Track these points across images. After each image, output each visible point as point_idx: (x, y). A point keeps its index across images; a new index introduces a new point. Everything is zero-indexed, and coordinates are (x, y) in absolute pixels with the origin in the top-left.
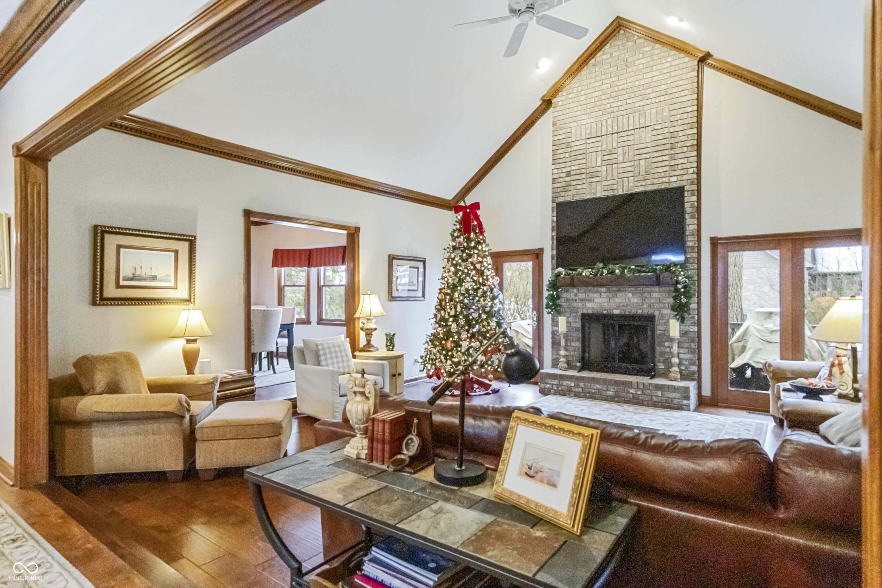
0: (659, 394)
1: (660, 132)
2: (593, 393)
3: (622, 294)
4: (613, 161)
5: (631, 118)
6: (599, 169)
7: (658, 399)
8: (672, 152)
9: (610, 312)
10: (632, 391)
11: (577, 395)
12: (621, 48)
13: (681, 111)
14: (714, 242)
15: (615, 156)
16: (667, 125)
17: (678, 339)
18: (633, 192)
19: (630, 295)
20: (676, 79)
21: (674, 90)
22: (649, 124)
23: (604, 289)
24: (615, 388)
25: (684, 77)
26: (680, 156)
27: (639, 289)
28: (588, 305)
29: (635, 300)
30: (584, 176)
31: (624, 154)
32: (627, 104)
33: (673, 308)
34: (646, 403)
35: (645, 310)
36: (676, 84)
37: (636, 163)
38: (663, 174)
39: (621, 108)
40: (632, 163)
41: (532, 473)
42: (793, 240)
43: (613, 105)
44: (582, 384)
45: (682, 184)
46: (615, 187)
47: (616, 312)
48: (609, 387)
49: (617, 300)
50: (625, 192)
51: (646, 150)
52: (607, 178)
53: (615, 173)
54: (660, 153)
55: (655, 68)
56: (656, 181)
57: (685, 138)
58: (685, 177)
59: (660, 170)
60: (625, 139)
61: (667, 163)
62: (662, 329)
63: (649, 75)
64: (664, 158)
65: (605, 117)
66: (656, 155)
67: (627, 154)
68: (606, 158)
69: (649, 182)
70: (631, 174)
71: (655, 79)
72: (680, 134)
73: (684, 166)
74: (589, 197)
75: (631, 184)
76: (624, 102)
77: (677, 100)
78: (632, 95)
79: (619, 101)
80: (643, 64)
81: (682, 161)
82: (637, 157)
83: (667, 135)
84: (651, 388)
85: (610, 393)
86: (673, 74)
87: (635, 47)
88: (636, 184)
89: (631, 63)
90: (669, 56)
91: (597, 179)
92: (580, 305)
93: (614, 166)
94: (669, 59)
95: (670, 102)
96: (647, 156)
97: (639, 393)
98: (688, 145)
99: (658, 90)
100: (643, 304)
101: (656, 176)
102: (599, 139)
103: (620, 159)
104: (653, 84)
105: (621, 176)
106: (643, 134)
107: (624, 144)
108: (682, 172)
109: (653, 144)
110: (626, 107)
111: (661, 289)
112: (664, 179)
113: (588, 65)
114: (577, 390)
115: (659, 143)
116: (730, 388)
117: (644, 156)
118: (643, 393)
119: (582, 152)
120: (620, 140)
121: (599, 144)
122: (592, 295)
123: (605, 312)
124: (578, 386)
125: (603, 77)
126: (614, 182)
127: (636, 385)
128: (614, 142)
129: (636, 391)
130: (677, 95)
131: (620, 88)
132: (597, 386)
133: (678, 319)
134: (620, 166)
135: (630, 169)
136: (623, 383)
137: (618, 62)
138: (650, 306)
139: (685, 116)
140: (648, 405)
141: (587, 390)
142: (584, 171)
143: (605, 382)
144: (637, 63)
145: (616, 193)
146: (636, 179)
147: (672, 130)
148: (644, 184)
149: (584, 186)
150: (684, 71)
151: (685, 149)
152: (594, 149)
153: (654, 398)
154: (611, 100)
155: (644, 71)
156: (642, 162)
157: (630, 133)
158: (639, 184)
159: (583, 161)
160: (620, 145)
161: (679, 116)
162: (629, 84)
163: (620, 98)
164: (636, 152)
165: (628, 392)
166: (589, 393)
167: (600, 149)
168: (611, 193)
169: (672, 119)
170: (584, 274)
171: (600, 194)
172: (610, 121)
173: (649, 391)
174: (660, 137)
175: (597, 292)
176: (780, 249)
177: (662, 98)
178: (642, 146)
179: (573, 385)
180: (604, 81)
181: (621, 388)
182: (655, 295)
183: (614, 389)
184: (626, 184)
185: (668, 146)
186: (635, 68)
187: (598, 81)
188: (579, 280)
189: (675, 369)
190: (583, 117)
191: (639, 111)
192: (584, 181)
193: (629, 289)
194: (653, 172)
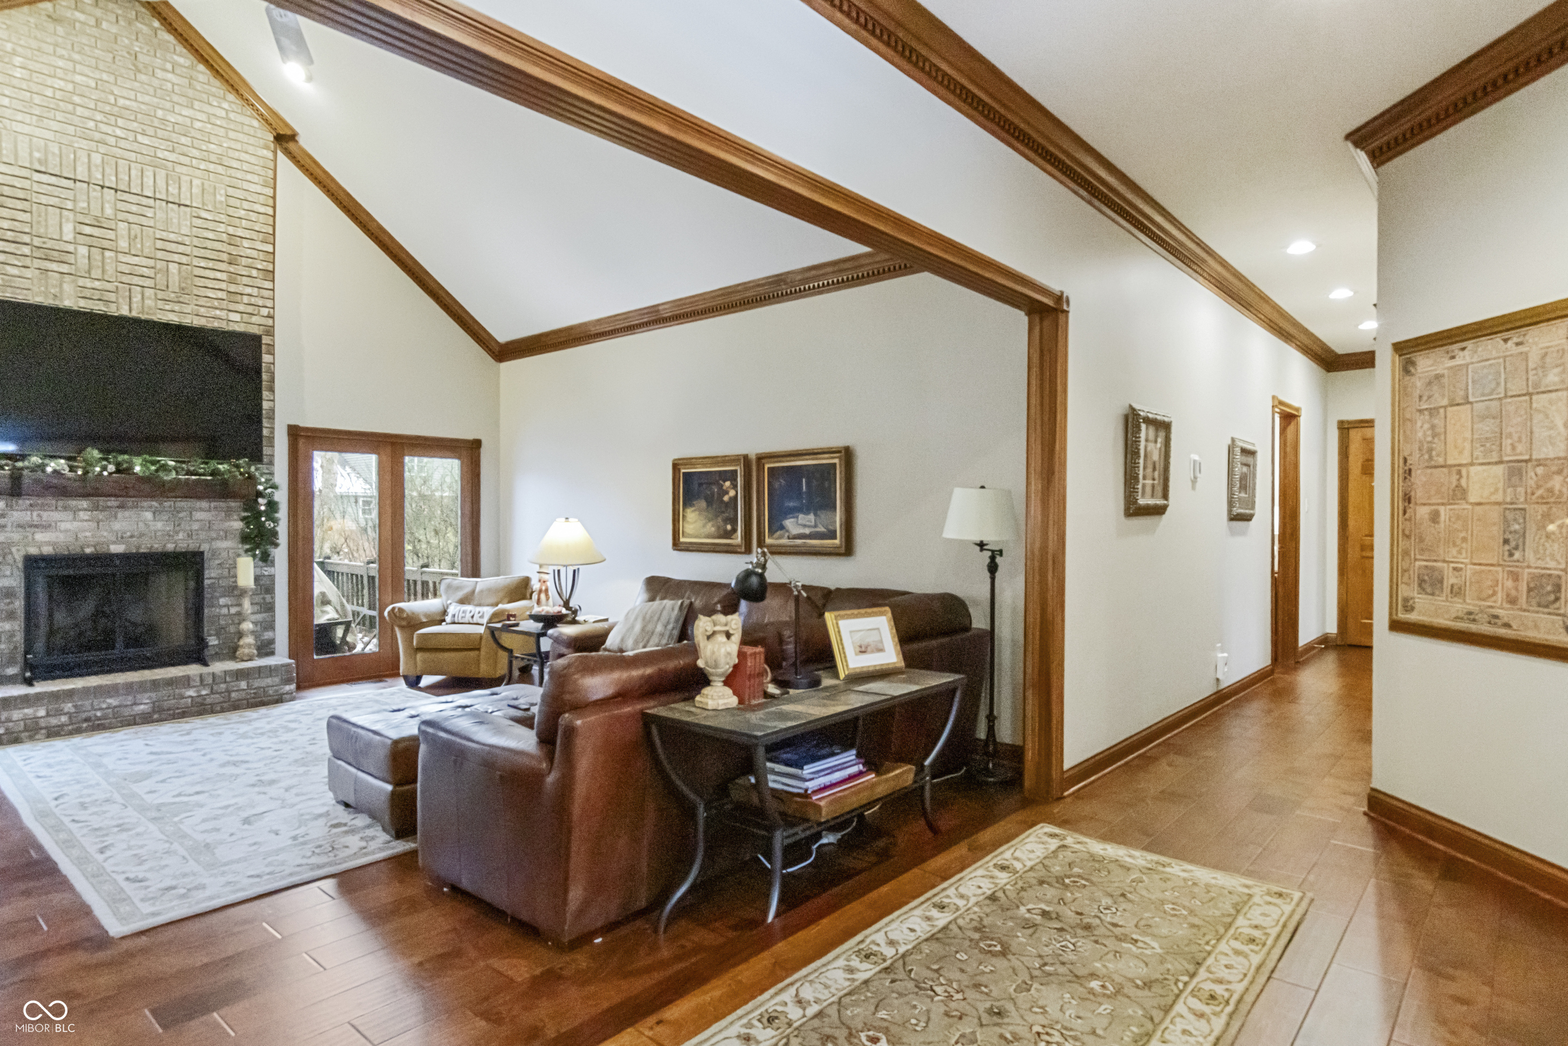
0: (243, 685)
1: (211, 225)
2: (99, 719)
3: (127, 514)
4: (106, 244)
5: (149, 173)
6: (70, 248)
7: (243, 695)
8: (232, 269)
9: (102, 550)
10: (191, 693)
11: (54, 733)
12: (122, 23)
13: (246, 205)
14: (295, 432)
15: (110, 235)
16: (223, 218)
17: (252, 589)
18: (155, 318)
19: (149, 515)
20: (238, 146)
21: (235, 164)
22: (188, 203)
23: (84, 503)
24: (153, 695)
25: (251, 149)
26: (245, 280)
27: (166, 504)
28: (40, 536)
29: (159, 525)
30: (26, 250)
31: (132, 239)
32: (136, 141)
33: (245, 538)
34: (219, 708)
35: (180, 542)
36: (236, 155)
37: (160, 265)
38: (216, 303)
39: (122, 144)
40: (151, 263)
41: (863, 649)
42: (393, 444)
43: (104, 128)
44: (68, 707)
45: (256, 330)
46: (112, 297)
47: (117, 549)
48: (138, 696)
49: (117, 526)
50: (134, 314)
51: (181, 249)
52: (89, 272)
53: (110, 269)
54: (211, 264)
55: (197, 105)
56: (202, 311)
57: (254, 254)
58: (254, 319)
59: (211, 294)
60: (134, 208)
61: (223, 286)
62: (213, 575)
63: (185, 112)
64: (219, 275)
65: (84, 144)
66: (202, 265)
67: (138, 240)
68: (88, 230)
69: (187, 309)
70: (148, 283)
71: (198, 125)
72: (246, 243)
73: (253, 300)
74: (38, 299)
75: (148, 302)
76: (131, 136)
77: (239, 184)
78: (150, 131)
79: (116, 126)
80: (173, 84)
81: (248, 290)
82: (160, 254)
83: (224, 237)
84: (228, 679)
85: (142, 707)
86: (232, 134)
87: (155, 41)
88: (160, 304)
89: (146, 66)
90: (224, 99)
91: (65, 268)
92: (16, 537)
93: (108, 254)
94: (225, 105)
95: (227, 180)
96: (184, 259)
97: (204, 692)
98: (259, 267)
99: (204, 148)
100: (177, 533)
101: (202, 301)
102: (69, 184)
103: (123, 244)
104: (193, 133)
105: (125, 279)
106: (171, 214)
107: (131, 218)
108: (250, 309)
109: (196, 242)
110: (135, 147)
111: (213, 505)
112: (218, 312)
113: (34, 7)
114: (54, 721)
115: (209, 244)
116: (315, 657)
117: (176, 258)
118: (212, 693)
119: (21, 194)
120: (120, 205)
121: (69, 194)
122: (55, 516)
123: (88, 551)
124: (59, 712)
125: (77, 57)
126: (109, 286)
127: (198, 679)
128: (107, 205)
129: (198, 691)
130: (239, 175)
131: (121, 102)
132: (109, 701)
133: (254, 556)
134: (122, 258)
135: (146, 272)
136: (171, 682)
137: (116, 47)
138: (190, 536)
139: (253, 216)
140: (223, 711)
141: (84, 715)
142: (26, 239)
143: (129, 688)
144: (159, 74)
145: (112, 310)
146: (161, 295)
147: (231, 230)
148: (177, 308)
149: (28, 273)
150: (252, 140)
151: (254, 273)
152: (52, 201)
153: (233, 695)
154: (99, 117)
155: (176, 98)
156: (173, 268)
157: (145, 201)
158: (167, 307)
159: (26, 217)
160: (121, 216)
161: (243, 212)
162: (143, 107)
163: (120, 122)
164: (159, 244)
165: (182, 697)
166: (87, 720)
167: (69, 205)
168: (98, 307)
169: (231, 211)
170: (49, 470)
171: (68, 302)
172: (97, 158)
173: (223, 686)
174: (211, 235)
175: (65, 508)
176: (378, 454)
177: (212, 167)
178: (172, 237)
179: (42, 712)
180: (78, 67)
181: (164, 692)
182: (199, 515)
183: (150, 698)
184: (137, 299)
185: (225, 257)
186: (156, 82)
187: (61, 57)
188: (37, 481)
189: (249, 640)
190: (20, 117)
191: (166, 168)
192: (28, 262)
193: (145, 504)
194: (196, 292)
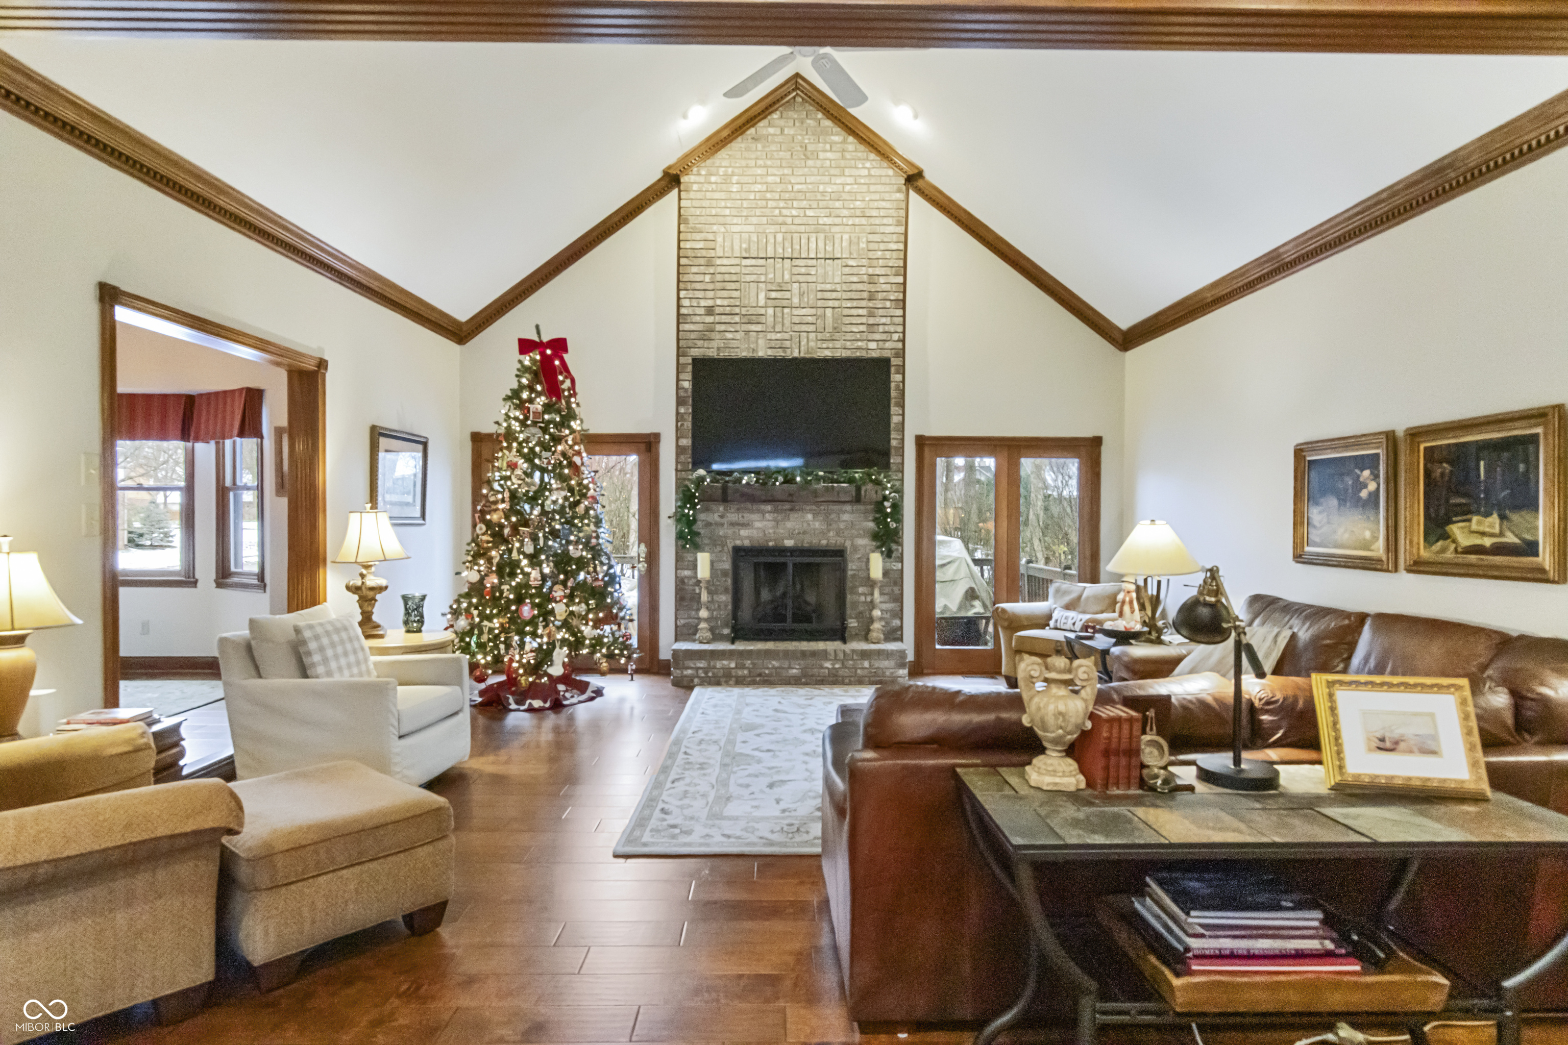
0: (866, 664)
1: (855, 270)
2: (767, 675)
3: (796, 515)
4: (785, 303)
5: (813, 239)
6: (762, 311)
7: (865, 672)
8: (871, 304)
9: (780, 544)
10: (828, 665)
11: (740, 682)
12: (797, 124)
13: (882, 246)
14: (921, 441)
15: (787, 295)
16: (865, 262)
17: (881, 582)
18: (815, 356)
19: (810, 516)
20: (877, 197)
21: (874, 213)
22: (839, 256)
23: (769, 507)
24: (802, 662)
25: (887, 196)
26: (881, 312)
27: (822, 508)
28: (744, 532)
29: (817, 525)
30: (737, 319)
31: (801, 295)
32: (805, 216)
33: (875, 536)
34: (847, 681)
35: (829, 540)
36: (876, 204)
37: (820, 311)
38: (858, 336)
39: (797, 221)
40: (813, 311)
41: (1388, 744)
42: (1009, 447)
43: (785, 212)
44: (748, 663)
45: (887, 354)
46: (788, 344)
47: (789, 543)
48: (792, 662)
49: (789, 525)
50: (802, 355)
51: (834, 295)
52: (774, 327)
53: (787, 322)
54: (855, 304)
55: (847, 171)
56: (848, 344)
57: (888, 287)
58: (888, 345)
59: (855, 329)
60: (803, 270)
61: (864, 320)
62: (854, 567)
63: (839, 181)
64: (861, 312)
65: (772, 229)
66: (849, 305)
67: (806, 295)
68: (773, 295)
69: (838, 344)
70: (812, 328)
71: (847, 188)
72: (882, 280)
73: (887, 328)
74: (744, 354)
75: (812, 344)
76: (802, 213)
77: (878, 229)
78: (814, 205)
79: (793, 208)
80: (831, 160)
81: (883, 320)
82: (820, 303)
83: (865, 278)
84: (855, 657)
85: (794, 671)
86: (872, 188)
87: (818, 129)
88: (819, 344)
89: (812, 152)
90: (867, 159)
91: (759, 328)
92: (730, 532)
93: (786, 310)
94: (868, 165)
95: (868, 229)
96: (836, 303)
97: (837, 666)
98: (892, 298)
99: (852, 206)
100: (829, 531)
101: (849, 336)
102: (762, 262)
103: (796, 301)
104: (845, 196)
105: (797, 328)
106: (829, 269)
107: (801, 278)
108: (884, 337)
109: (845, 287)
110: (805, 220)
111: (855, 507)
112: (860, 344)
113: (744, 136)
114: (740, 673)
115: (854, 287)
116: (938, 647)
117: (831, 303)
118: (844, 666)
119: (734, 278)
120: (795, 271)
121: (762, 270)
122: (749, 517)
123: (771, 544)
124: (743, 667)
125: (769, 163)
126: (786, 336)
127: (833, 654)
128: (786, 272)
129: (833, 664)
130: (877, 221)
131: (796, 187)
132: (774, 662)
133: (882, 553)
134: (795, 312)
135: (810, 319)
136: (814, 654)
137: (793, 145)
138: (838, 534)
139: (888, 254)
140: (850, 684)
141: (758, 671)
142: (737, 310)
143: (787, 654)
144: (821, 155)
145: (789, 354)
146: (820, 336)
147: (871, 271)
148: (831, 345)
149: (738, 336)
150: (888, 188)
151: (888, 304)
152: (753, 278)
153: (859, 671)
154: (782, 204)
155: (832, 172)
156: (829, 312)
157: (810, 262)
158: (824, 346)
159: (736, 294)
160: (795, 278)
161: (880, 253)
162: (810, 186)
163: (795, 204)
164: (820, 295)
165: (822, 667)
166: (760, 675)
167: (763, 278)
168: (780, 354)
169: (871, 255)
170: (744, 482)
171: (761, 354)
172: (780, 237)
173: (851, 662)
174: (855, 279)
175: (758, 511)
176: (996, 457)
177: (857, 221)
178: (828, 287)
179: (733, 665)
180: (770, 170)
181: (810, 661)
182: (846, 517)
183: (799, 664)
184: (803, 343)
185: (865, 295)
186: (819, 163)
187: (760, 167)
188: (737, 491)
189: (877, 626)
190: (735, 220)
191: (824, 231)
192: (738, 327)
193: (808, 508)
194: (844, 329)
